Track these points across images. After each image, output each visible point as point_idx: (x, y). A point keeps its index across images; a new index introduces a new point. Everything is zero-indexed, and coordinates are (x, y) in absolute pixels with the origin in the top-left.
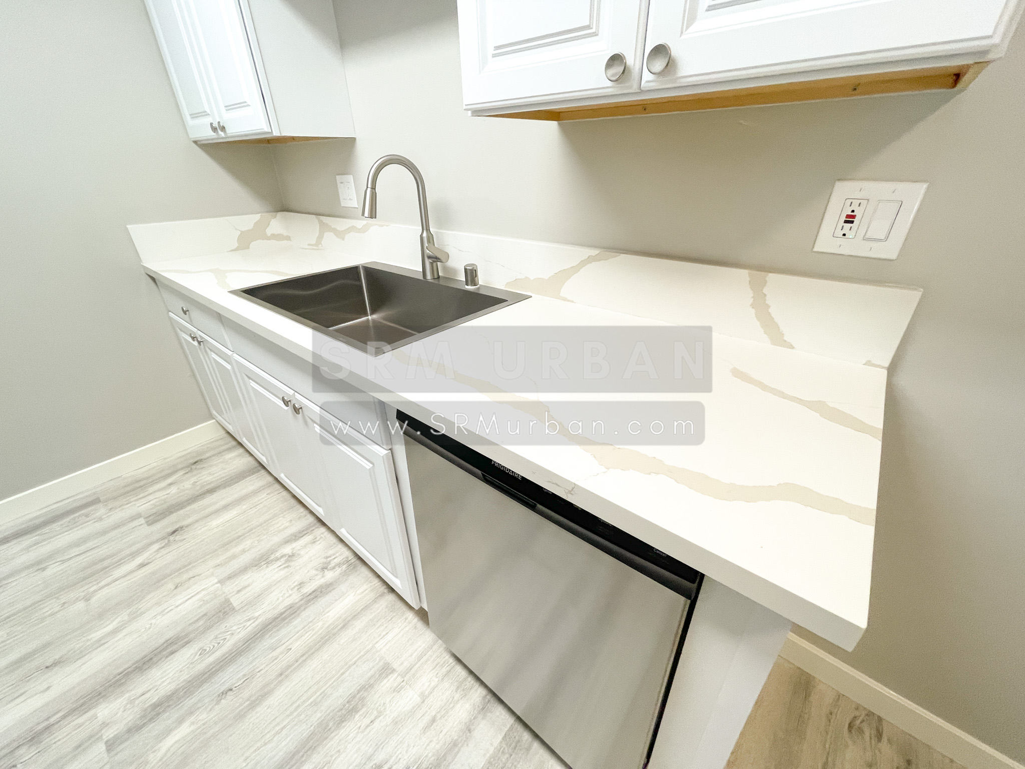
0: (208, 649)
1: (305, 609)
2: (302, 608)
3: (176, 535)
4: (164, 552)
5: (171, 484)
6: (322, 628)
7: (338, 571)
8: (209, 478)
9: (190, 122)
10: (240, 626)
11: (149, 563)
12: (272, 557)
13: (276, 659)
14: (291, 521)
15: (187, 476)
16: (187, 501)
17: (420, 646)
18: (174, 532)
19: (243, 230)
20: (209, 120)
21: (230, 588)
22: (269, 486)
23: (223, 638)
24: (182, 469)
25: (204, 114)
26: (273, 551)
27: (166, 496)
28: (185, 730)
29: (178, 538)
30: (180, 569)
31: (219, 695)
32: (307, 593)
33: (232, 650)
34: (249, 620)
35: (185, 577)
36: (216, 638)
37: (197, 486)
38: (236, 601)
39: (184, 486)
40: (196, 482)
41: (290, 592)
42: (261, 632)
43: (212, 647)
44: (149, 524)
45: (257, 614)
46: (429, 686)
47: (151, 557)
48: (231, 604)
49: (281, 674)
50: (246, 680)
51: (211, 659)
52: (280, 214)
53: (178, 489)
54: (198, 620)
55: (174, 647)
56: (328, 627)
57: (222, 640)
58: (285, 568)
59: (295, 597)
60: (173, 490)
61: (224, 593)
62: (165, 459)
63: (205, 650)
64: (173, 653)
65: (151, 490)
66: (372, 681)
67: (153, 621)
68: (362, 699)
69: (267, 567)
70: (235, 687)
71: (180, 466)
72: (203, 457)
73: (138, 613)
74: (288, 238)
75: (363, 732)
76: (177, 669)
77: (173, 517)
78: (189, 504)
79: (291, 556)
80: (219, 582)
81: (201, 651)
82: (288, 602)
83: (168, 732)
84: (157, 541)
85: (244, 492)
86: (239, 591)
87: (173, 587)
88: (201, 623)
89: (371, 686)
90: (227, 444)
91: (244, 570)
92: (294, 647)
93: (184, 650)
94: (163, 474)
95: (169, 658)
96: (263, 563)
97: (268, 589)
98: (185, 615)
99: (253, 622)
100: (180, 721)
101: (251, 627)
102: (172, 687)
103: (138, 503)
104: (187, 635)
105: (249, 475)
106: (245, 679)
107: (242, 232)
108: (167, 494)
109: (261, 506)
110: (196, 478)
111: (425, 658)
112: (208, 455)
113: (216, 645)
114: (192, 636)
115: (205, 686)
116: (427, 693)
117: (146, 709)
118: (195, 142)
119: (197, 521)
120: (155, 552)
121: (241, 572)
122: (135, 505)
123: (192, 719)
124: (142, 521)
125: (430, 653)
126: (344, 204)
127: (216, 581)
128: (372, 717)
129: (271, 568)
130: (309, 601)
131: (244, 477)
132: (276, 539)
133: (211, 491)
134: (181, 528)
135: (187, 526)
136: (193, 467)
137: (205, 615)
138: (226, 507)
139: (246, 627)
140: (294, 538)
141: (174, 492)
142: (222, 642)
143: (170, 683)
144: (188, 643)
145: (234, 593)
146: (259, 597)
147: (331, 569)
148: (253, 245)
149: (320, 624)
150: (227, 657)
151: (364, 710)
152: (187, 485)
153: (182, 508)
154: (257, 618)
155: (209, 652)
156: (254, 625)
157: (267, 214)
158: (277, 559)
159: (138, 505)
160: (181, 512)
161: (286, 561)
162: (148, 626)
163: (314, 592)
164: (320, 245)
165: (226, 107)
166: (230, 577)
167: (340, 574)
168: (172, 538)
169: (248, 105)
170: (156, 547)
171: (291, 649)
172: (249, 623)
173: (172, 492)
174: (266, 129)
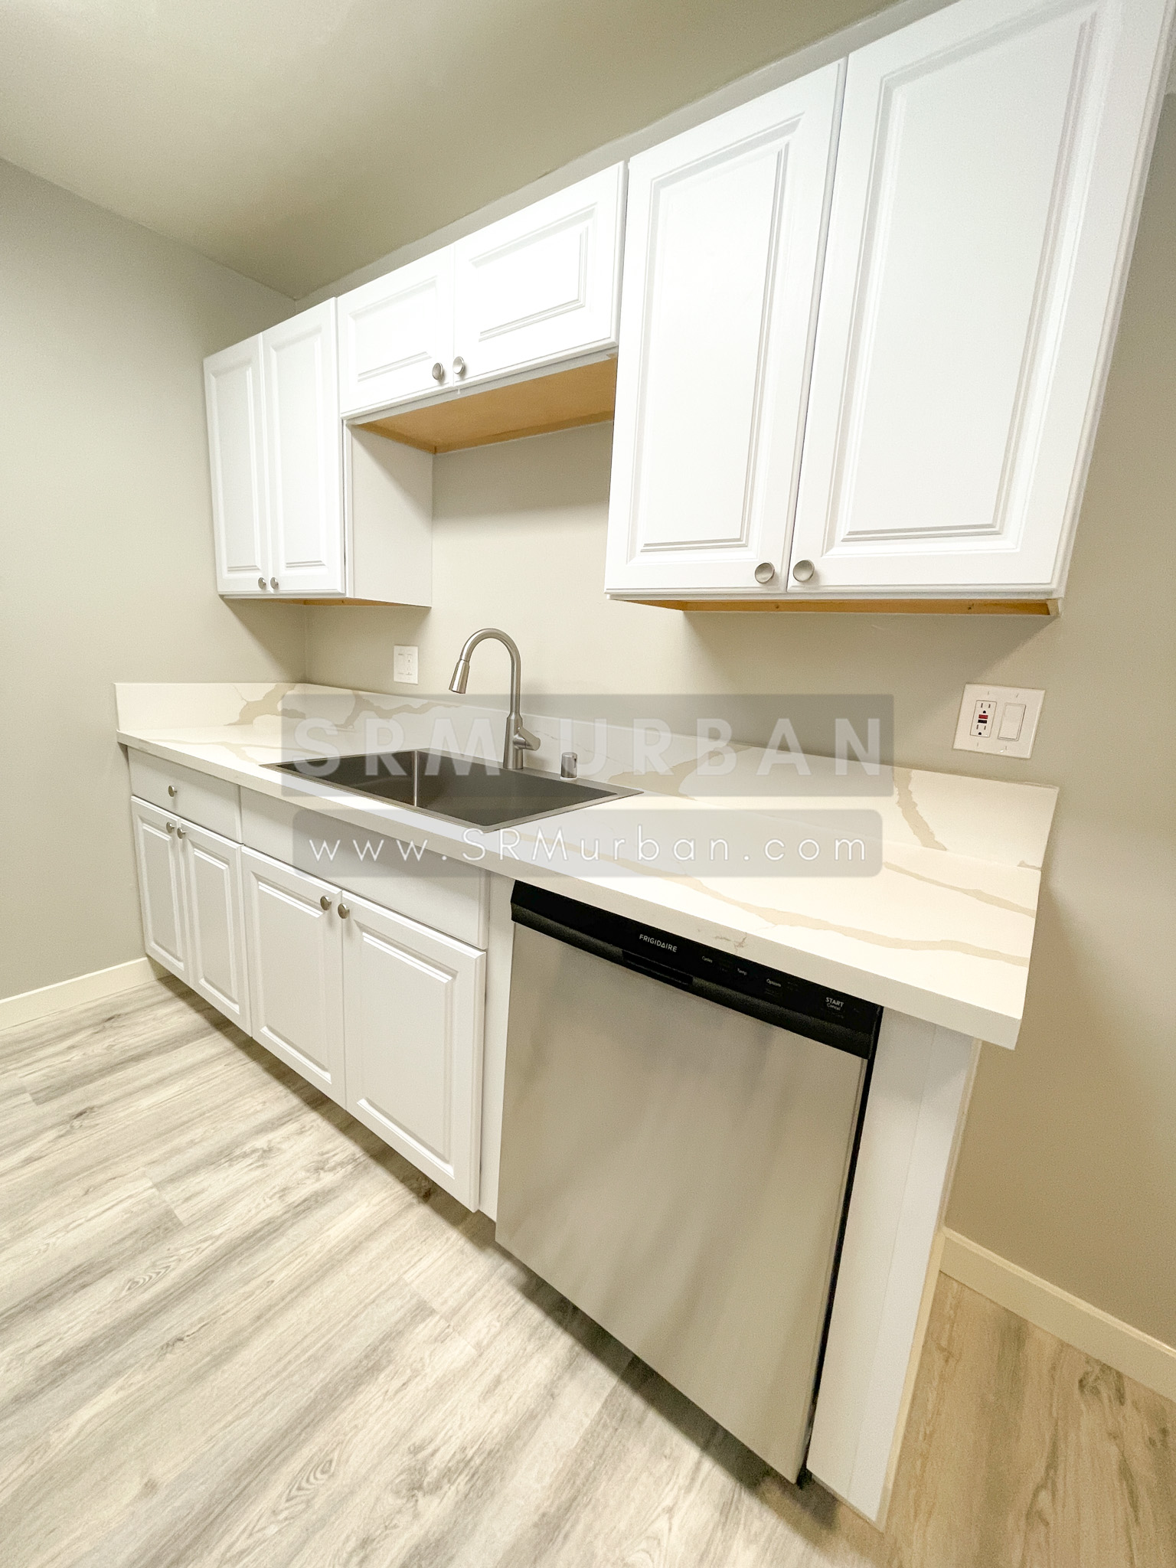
0: (142, 1281)
1: (293, 1224)
2: (289, 1224)
3: (84, 1119)
4: (63, 1142)
5: (73, 1047)
6: (319, 1252)
7: (341, 1173)
8: (133, 1041)
9: (225, 574)
10: (192, 1249)
11: (41, 1158)
12: (238, 1152)
13: (250, 1296)
14: (264, 1103)
15: (98, 1036)
16: (100, 1071)
17: (470, 1278)
18: (81, 1114)
19: (250, 700)
20: (258, 575)
21: (172, 1195)
22: (229, 1054)
23: (165, 1265)
24: (89, 1026)
25: (254, 568)
26: (237, 1143)
27: (66, 1063)
28: (108, 1397)
29: (86, 1123)
30: (91, 1167)
31: (162, 1348)
32: (293, 1202)
33: (178, 1283)
34: (205, 1240)
35: (101, 1177)
36: (154, 1265)
37: (115, 1050)
38: (182, 1214)
39: (93, 1051)
40: (113, 1046)
41: (268, 1201)
42: (225, 1258)
43: (147, 1278)
44: (38, 1101)
45: (217, 1232)
46: (487, 1333)
47: (43, 1149)
48: (176, 1217)
49: (259, 1318)
50: (204, 1326)
51: (147, 1296)
52: (299, 685)
53: (84, 1054)
54: (123, 1239)
55: (86, 1278)
56: (330, 1251)
57: (164, 1268)
58: (258, 1167)
59: (276, 1209)
60: (76, 1056)
61: (164, 1201)
62: (62, 1012)
63: (138, 1283)
64: (84, 1286)
65: (41, 1054)
66: (401, 1327)
67: (52, 1241)
68: (389, 1352)
69: (230, 1166)
70: (188, 1336)
71: (86, 1023)
72: (121, 1012)
73: (27, 1228)
75: (391, 1399)
76: (93, 1310)
77: (78, 1094)
78: (103, 1076)
79: (267, 1152)
80: (156, 1186)
81: (130, 1283)
82: (266, 1215)
83: (82, 1400)
84: (52, 1127)
85: (190, 1061)
86: (187, 1199)
87: (82, 1193)
88: (129, 1243)
89: (400, 1333)
90: (158, 995)
91: (194, 1169)
92: (279, 1278)
93: (102, 1282)
94: (60, 1032)
95: (79, 1294)
96: (223, 1161)
97: (236, 1194)
98: (103, 1232)
99: (212, 1244)
100: (101, 1386)
101: (208, 1250)
102: (86, 1335)
103: (21, 1073)
104: (107, 1261)
105: (197, 1039)
106: (203, 1324)
107: (248, 703)
108: (67, 1061)
109: (218, 1081)
110: (112, 1039)
111: (479, 1294)
112: (129, 1009)
113: (154, 1276)
114: (115, 1262)
115: (140, 1334)
116: (485, 1342)
117: (43, 1368)
118: (222, 596)
119: (116, 1100)
120: (52, 1141)
121: (189, 1171)
122: (16, 1074)
123: (120, 1381)
124: (28, 1097)
125: (486, 1287)
126: (397, 678)
127: (150, 1184)
128: (404, 1378)
129: (237, 1167)
130: (297, 1215)
131: (188, 1042)
132: (243, 1127)
133: (137, 1058)
134: (91, 1109)
135: (101, 1106)
136: (107, 1024)
137: (135, 1232)
138: (161, 1082)
139: (201, 1250)
140: (270, 1126)
141: (77, 1058)
142: (163, 1271)
143: (81, 1330)
144: (110, 1271)
145: (179, 1202)
146: (218, 1209)
147: (329, 1171)
148: (258, 720)
149: (317, 1246)
150: (172, 1293)
151: (391, 1367)
152: (98, 1049)
153: (91, 1082)
154: (218, 1238)
155: (144, 1284)
156: (213, 1248)
157: (286, 684)
158: (245, 1155)
159: (20, 1075)
160: (91, 1087)
161: (261, 1157)
162: (43, 1248)
163: (305, 1201)
165: (287, 564)
166: (173, 1179)
167: (344, 1177)
168: (76, 1123)
169: (324, 565)
170: (52, 1134)
171: (273, 1282)
172: (205, 1245)
173: (75, 1058)
174: (340, 590)
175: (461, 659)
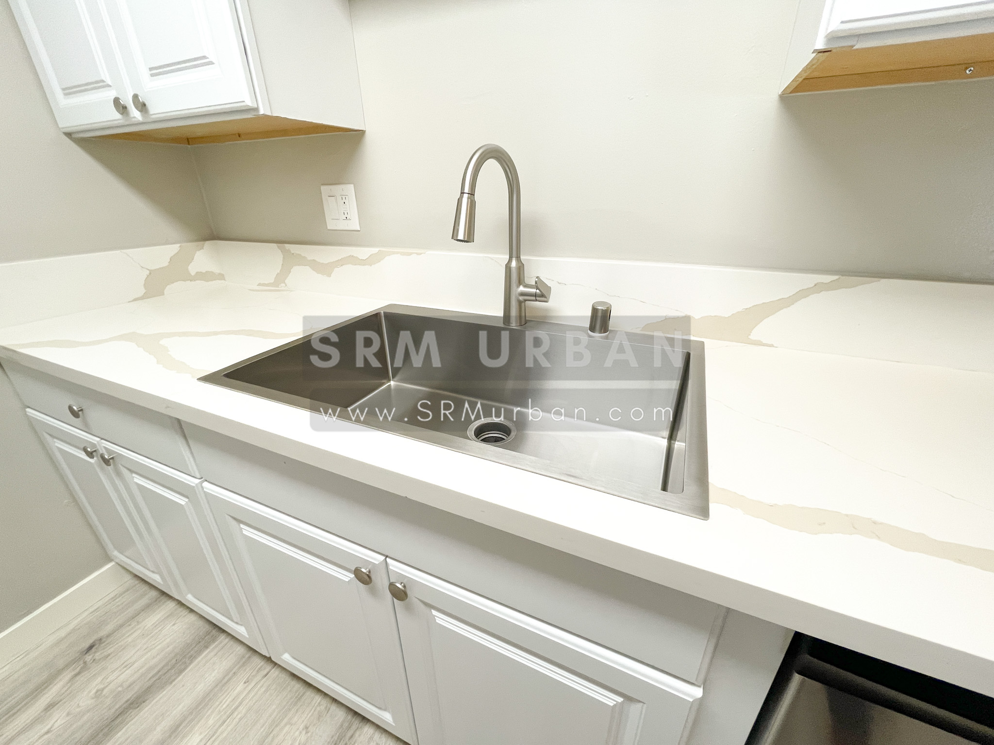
5: (51, 706)
8: (127, 676)
9: (62, 101)
14: (307, 728)
15: (81, 679)
19: (153, 268)
20: (112, 94)
22: (244, 665)
24: (67, 666)
25: (100, 85)
27: (46, 737)
37: (106, 697)
39: (78, 706)
40: (103, 689)
52: (208, 244)
53: (68, 714)
71: (61, 663)
72: (102, 633)
74: (221, 277)
85: (201, 688)
90: (142, 596)
94: (31, 686)
105: (200, 652)
107: (151, 272)
109: (242, 710)
110: (99, 680)
112: (109, 628)
118: (69, 135)
126: (331, 225)
131: (192, 658)
133: (136, 703)
136: (88, 658)
141: (59, 723)
148: (168, 290)
152: (84, 700)
157: (191, 244)
164: (283, 285)
165: (151, 69)
169: (211, 63)
173: (56, 725)
174: (249, 103)
175: (462, 193)
